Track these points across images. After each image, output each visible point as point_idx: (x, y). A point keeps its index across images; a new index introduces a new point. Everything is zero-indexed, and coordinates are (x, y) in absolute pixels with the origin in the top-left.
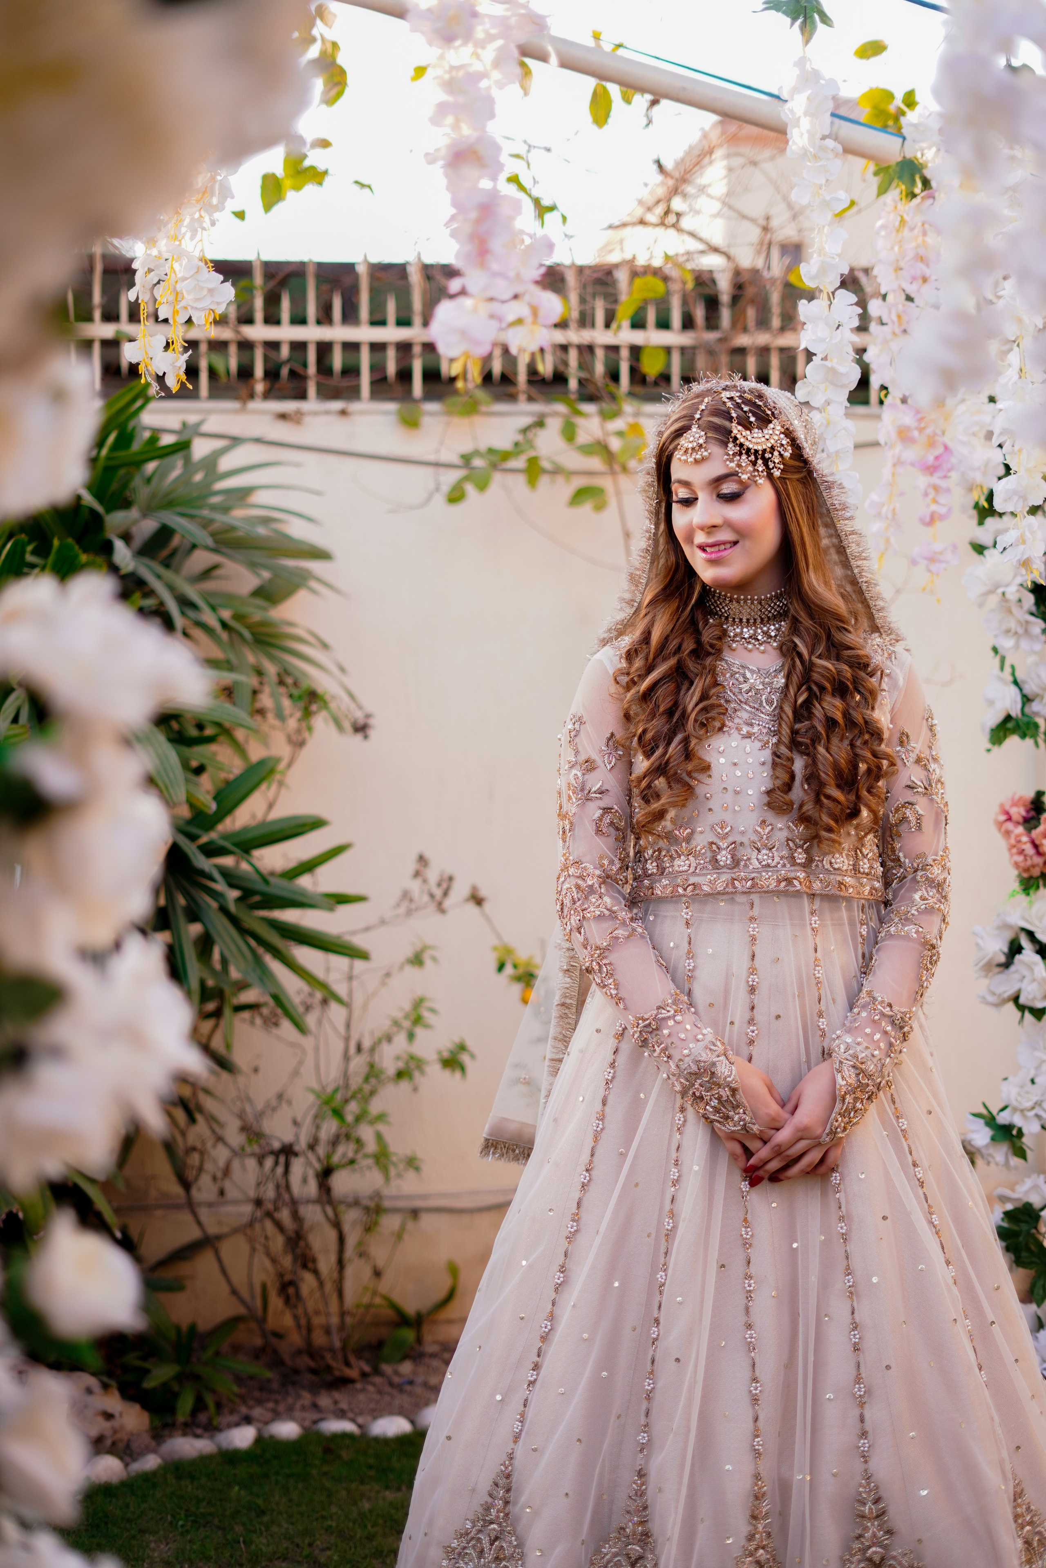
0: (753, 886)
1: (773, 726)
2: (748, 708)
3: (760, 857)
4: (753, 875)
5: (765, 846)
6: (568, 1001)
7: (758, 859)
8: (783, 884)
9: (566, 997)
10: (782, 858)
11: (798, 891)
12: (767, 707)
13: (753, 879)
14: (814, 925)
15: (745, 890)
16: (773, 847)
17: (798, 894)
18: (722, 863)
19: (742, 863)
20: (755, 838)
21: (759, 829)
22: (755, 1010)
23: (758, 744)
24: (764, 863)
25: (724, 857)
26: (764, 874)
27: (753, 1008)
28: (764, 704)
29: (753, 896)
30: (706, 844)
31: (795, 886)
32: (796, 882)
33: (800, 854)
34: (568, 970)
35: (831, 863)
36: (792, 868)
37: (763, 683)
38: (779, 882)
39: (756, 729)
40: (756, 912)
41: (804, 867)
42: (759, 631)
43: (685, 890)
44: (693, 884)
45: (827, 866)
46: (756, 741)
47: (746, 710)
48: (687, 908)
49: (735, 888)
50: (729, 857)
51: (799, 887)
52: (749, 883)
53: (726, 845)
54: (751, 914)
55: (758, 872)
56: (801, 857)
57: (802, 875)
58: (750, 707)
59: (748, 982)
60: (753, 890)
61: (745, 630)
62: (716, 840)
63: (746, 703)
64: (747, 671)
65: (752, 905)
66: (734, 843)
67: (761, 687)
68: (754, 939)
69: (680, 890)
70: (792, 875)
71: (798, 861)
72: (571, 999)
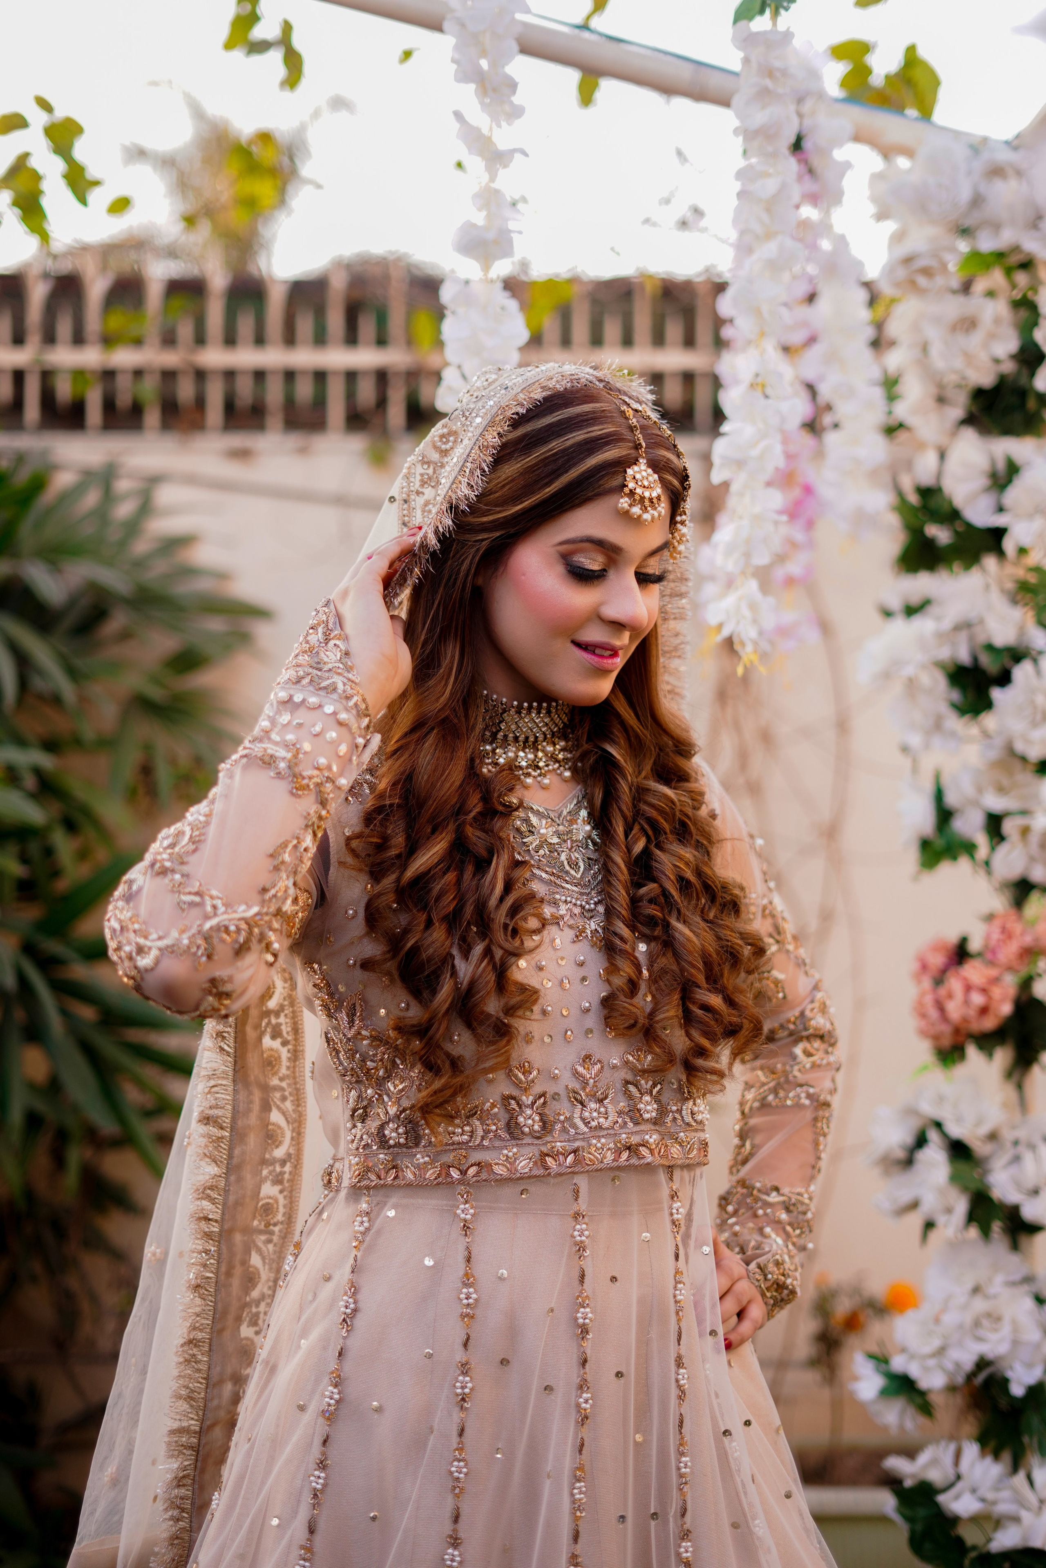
0: (576, 1162)
1: (588, 903)
2: (544, 875)
3: (587, 1114)
4: (577, 1144)
5: (593, 1096)
6: (200, 1335)
7: (583, 1119)
8: (625, 1155)
9: (195, 1328)
10: (620, 1113)
11: (648, 1164)
12: (572, 872)
13: (575, 1151)
14: (676, 1216)
15: (563, 1170)
16: (606, 1098)
17: (649, 1168)
18: (527, 1130)
19: (558, 1127)
20: (575, 1085)
21: (580, 1069)
22: (587, 1366)
23: (570, 934)
24: (593, 1124)
25: (529, 1120)
26: (594, 1141)
27: (584, 1362)
28: (567, 868)
29: (577, 1179)
30: (498, 1098)
31: (644, 1157)
32: (644, 1151)
33: (648, 1103)
34: (198, 1286)
35: (693, 1114)
36: (637, 1128)
37: (558, 834)
38: (618, 1152)
39: (563, 910)
40: (583, 1205)
41: (655, 1124)
42: (540, 754)
43: (464, 1173)
44: (478, 1164)
45: (689, 1119)
46: (566, 929)
47: (541, 879)
48: (466, 1202)
49: (547, 1168)
50: (537, 1118)
51: (649, 1159)
52: (570, 1159)
53: (531, 1098)
54: (575, 1208)
55: (583, 1139)
56: (649, 1109)
57: (653, 1138)
58: (546, 872)
59: (576, 1319)
60: (576, 1169)
61: (521, 754)
62: (515, 1093)
63: (539, 868)
64: (530, 815)
65: (576, 1193)
66: (543, 1095)
67: (555, 840)
68: (581, 1248)
69: (455, 1174)
70: (635, 1139)
71: (647, 1116)
72: (201, 1331)
